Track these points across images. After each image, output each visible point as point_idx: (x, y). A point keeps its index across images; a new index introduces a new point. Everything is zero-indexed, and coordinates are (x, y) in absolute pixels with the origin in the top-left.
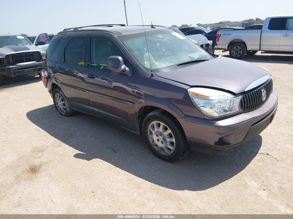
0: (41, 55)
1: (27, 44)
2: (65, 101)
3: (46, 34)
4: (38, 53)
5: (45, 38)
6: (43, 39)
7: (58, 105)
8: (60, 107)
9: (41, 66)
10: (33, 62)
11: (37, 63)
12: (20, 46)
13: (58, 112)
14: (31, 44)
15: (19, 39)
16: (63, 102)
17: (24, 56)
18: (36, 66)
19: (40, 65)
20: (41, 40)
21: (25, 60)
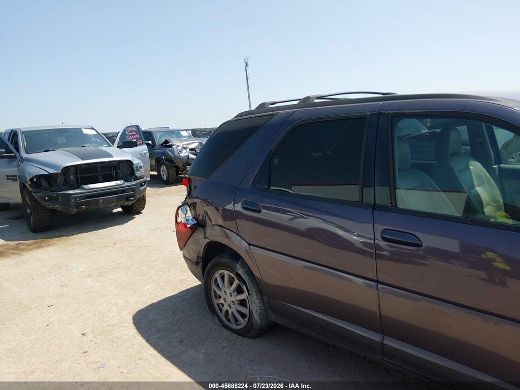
0: (134, 168)
1: (102, 146)
2: (249, 294)
3: (137, 127)
4: (129, 163)
5: (135, 135)
6: (131, 135)
7: (221, 301)
8: (226, 307)
9: (133, 190)
10: (118, 182)
11: (126, 184)
12: (90, 148)
13: (217, 321)
14: (109, 146)
15: (87, 135)
16: (241, 297)
17: (99, 170)
18: (123, 191)
19: (131, 189)
20: (129, 139)
21: (100, 178)
